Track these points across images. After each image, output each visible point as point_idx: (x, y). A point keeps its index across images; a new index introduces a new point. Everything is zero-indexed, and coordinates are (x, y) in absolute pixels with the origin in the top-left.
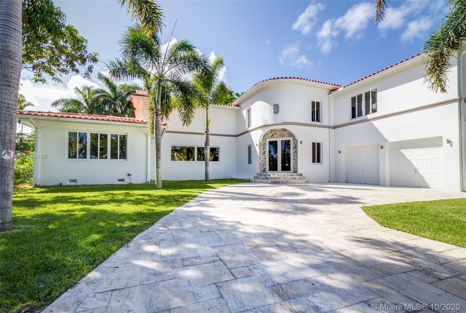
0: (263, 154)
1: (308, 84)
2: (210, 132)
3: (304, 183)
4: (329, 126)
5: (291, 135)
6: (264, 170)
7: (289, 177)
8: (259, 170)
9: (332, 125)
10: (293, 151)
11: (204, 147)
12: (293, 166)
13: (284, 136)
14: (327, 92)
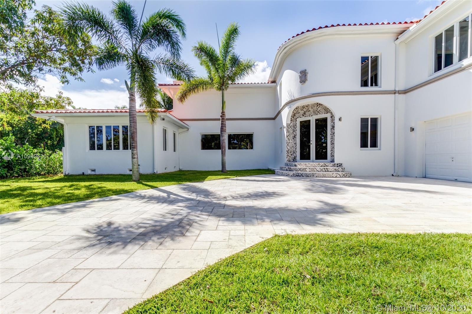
0: (293, 139)
1: (352, 31)
2: (227, 116)
3: (341, 177)
4: (395, 90)
5: (327, 110)
6: (294, 160)
7: (318, 169)
8: (287, 159)
9: (399, 88)
10: (331, 133)
11: (220, 134)
12: (330, 152)
13: (318, 112)
14: (393, 36)
